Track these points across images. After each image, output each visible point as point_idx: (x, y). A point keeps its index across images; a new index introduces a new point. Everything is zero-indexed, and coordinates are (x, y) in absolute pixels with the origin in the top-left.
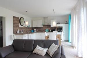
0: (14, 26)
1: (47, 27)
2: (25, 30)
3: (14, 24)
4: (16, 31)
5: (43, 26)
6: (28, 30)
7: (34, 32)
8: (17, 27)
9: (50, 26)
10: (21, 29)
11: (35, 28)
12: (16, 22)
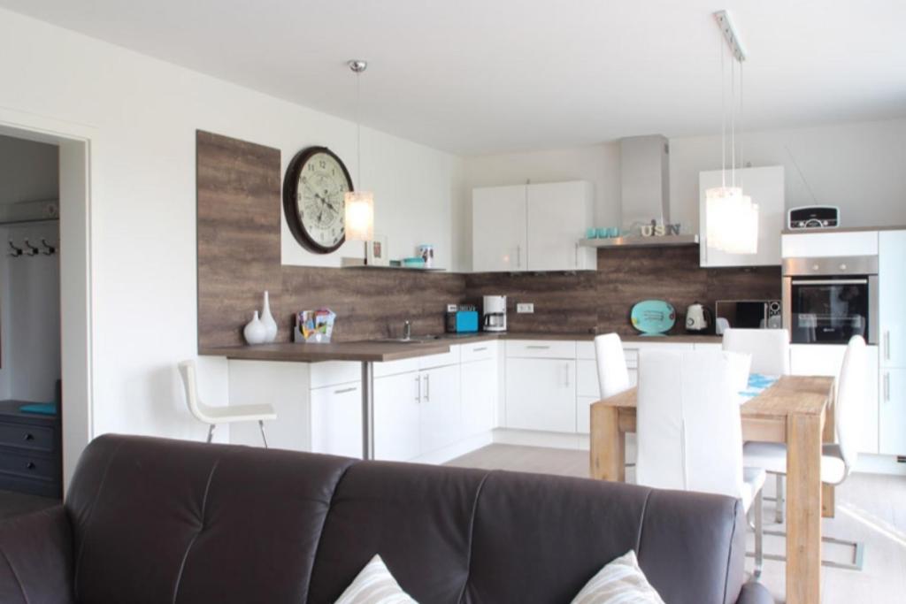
0: (202, 260)
1: (657, 272)
2: (363, 305)
3: (206, 225)
4: (237, 319)
5: (603, 253)
6: (402, 302)
7: (482, 331)
8: (256, 270)
9: (692, 251)
10: (298, 291)
11: (500, 282)
12: (239, 204)
